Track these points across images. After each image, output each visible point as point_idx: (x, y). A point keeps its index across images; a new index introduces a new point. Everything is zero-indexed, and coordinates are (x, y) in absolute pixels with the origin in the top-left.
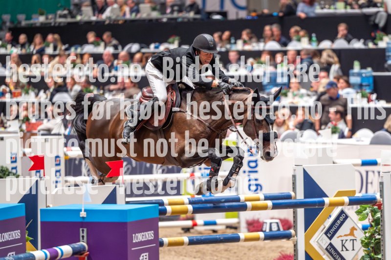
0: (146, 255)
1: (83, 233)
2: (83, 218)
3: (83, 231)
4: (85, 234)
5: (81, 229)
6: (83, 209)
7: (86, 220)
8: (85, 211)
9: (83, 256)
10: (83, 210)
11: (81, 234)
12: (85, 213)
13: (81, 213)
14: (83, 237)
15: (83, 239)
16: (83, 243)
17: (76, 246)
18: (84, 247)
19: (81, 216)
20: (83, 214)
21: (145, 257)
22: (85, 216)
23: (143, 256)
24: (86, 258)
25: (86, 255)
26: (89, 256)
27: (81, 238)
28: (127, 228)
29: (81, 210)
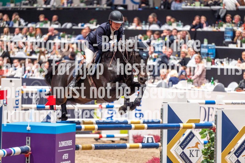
0: (67, 155)
1: (28, 140)
2: (29, 130)
3: (28, 138)
4: (29, 141)
5: (27, 137)
7: (30, 132)
8: (30, 126)
9: (27, 154)
10: (29, 126)
11: (27, 140)
12: (30, 127)
13: (27, 127)
14: (28, 142)
15: (28, 144)
16: (28, 146)
17: (23, 148)
18: (28, 149)
19: (27, 129)
20: (29, 128)
21: (66, 156)
22: (30, 129)
23: (65, 156)
24: (29, 155)
25: (30, 154)
26: (31, 154)
28: (55, 138)
29: (27, 126)
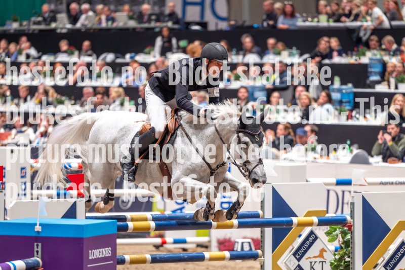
1: (37, 248)
2: (38, 232)
3: (37, 245)
4: (40, 249)
5: (35, 244)
6: (38, 223)
7: (41, 235)
8: (40, 225)
12: (40, 227)
13: (36, 227)
14: (37, 252)
15: (37, 254)
16: (37, 259)
17: (30, 261)
18: (38, 263)
19: (36, 230)
20: (38, 228)
22: (40, 230)
27: (35, 253)
28: (83, 244)
29: (36, 224)
